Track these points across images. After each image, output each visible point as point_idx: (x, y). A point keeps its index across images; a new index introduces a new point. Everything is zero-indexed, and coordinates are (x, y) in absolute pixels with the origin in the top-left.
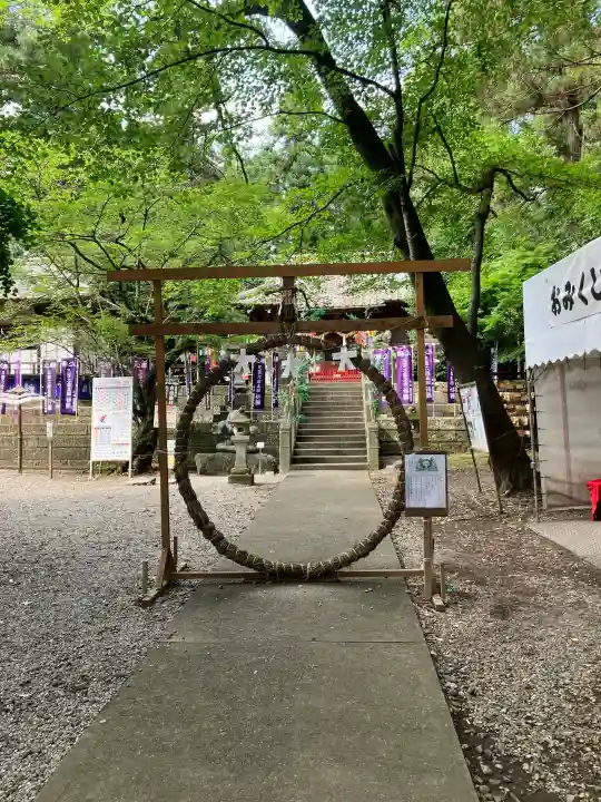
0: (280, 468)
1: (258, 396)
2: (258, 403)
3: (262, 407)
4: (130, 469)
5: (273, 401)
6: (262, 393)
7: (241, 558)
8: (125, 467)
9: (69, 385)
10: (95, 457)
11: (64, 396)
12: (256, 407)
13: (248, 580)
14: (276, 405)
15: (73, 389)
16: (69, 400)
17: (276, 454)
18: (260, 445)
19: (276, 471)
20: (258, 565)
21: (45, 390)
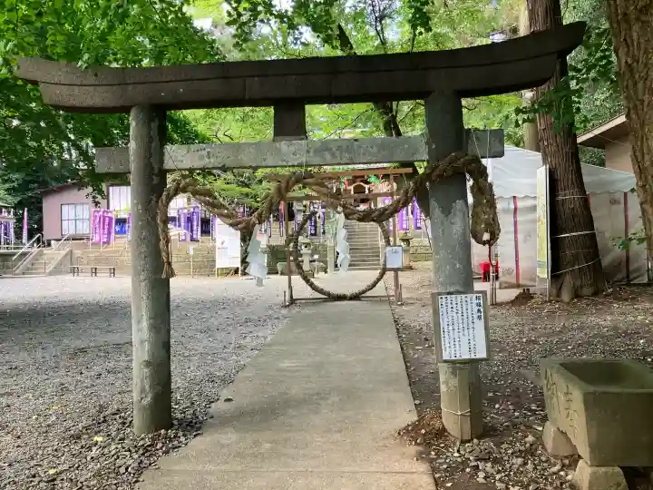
0: (328, 270)
1: (313, 228)
2: (313, 232)
3: (315, 234)
4: (240, 272)
5: (322, 231)
6: (315, 227)
7: (321, 291)
8: (236, 271)
9: (195, 223)
10: (219, 265)
11: (192, 231)
12: (312, 234)
13: (325, 300)
14: (324, 233)
15: (197, 225)
16: (195, 232)
17: (325, 262)
18: (316, 257)
19: (326, 272)
20: (329, 294)
21: (179, 226)
